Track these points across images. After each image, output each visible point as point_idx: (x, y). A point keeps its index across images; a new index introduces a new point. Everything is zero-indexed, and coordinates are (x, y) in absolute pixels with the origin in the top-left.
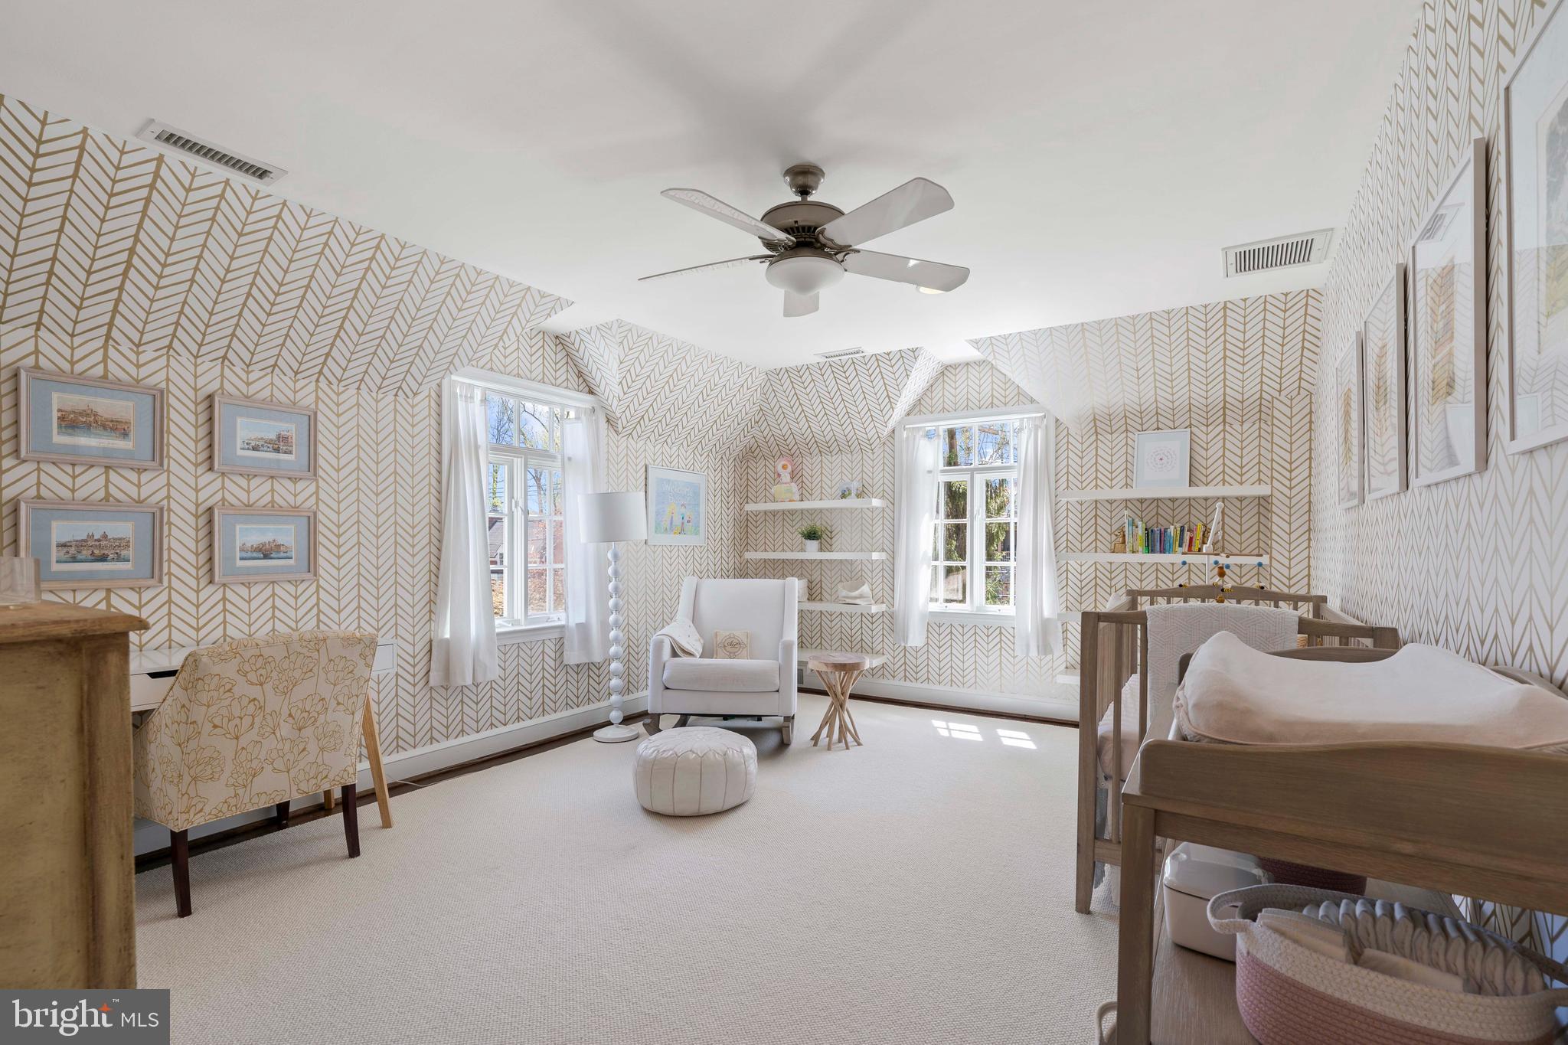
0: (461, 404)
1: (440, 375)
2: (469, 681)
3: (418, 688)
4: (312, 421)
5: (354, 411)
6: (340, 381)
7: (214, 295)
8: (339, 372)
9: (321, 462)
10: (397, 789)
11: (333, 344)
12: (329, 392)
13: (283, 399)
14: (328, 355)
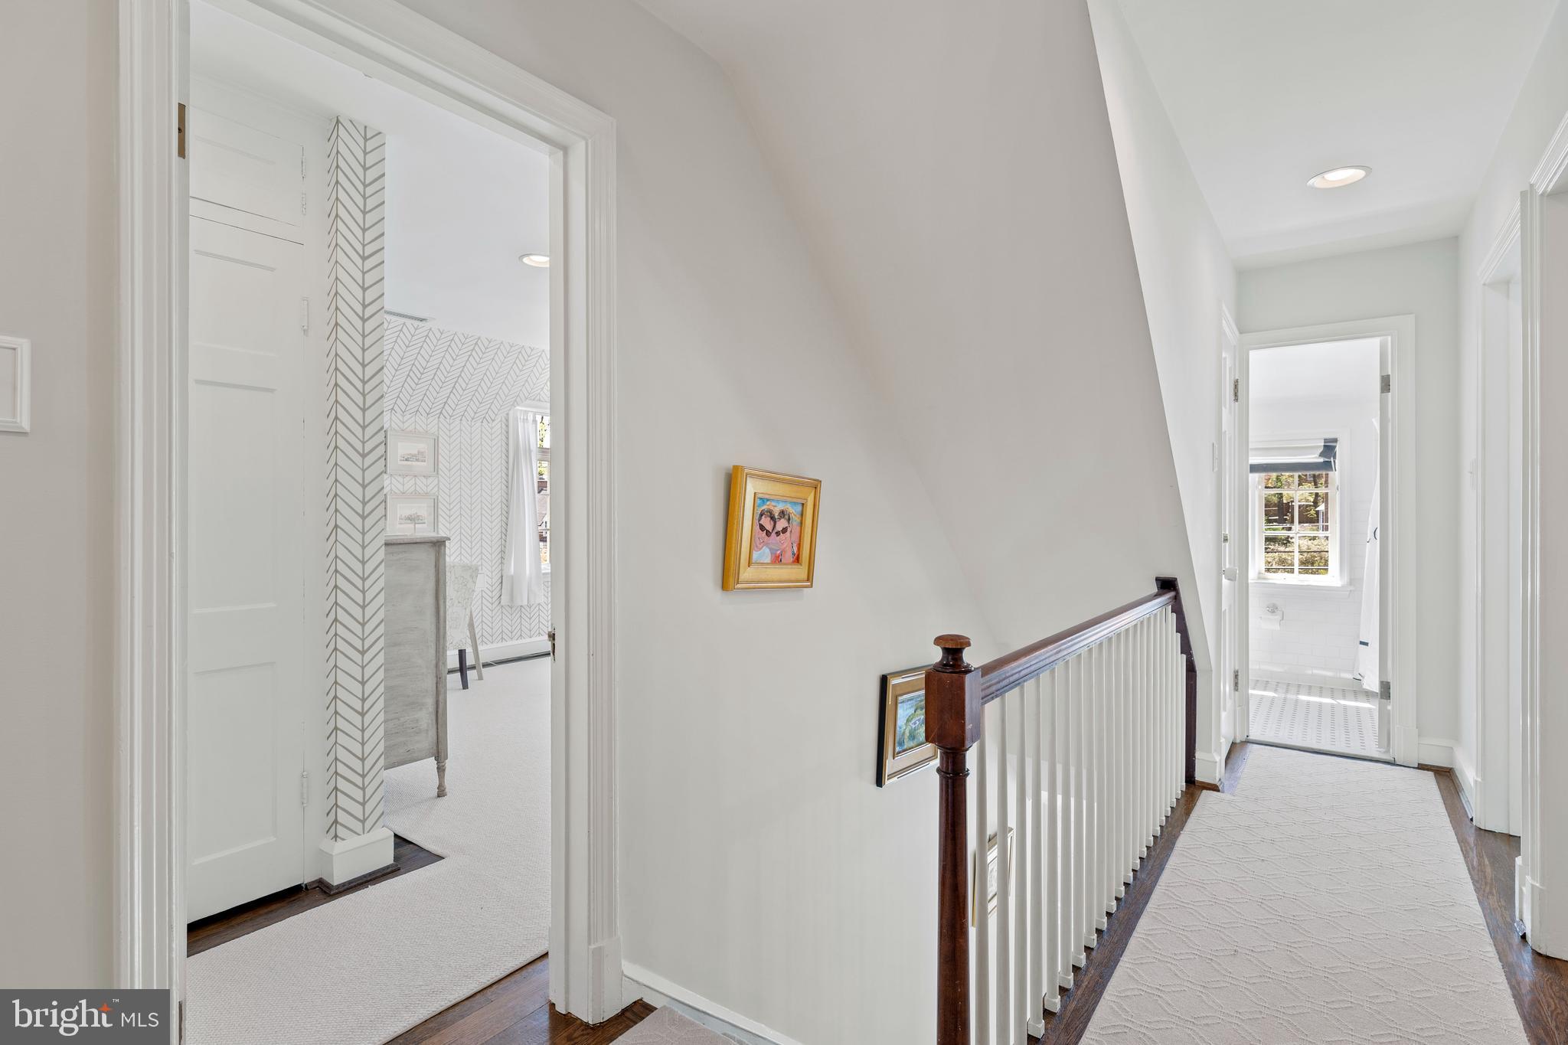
0: (520, 425)
1: (508, 408)
2: (525, 603)
3: (494, 606)
4: (436, 441)
5: (459, 433)
6: (451, 417)
7: (391, 378)
8: (450, 413)
9: (440, 466)
10: (485, 665)
11: (448, 397)
12: (445, 423)
13: (421, 430)
14: (445, 403)
